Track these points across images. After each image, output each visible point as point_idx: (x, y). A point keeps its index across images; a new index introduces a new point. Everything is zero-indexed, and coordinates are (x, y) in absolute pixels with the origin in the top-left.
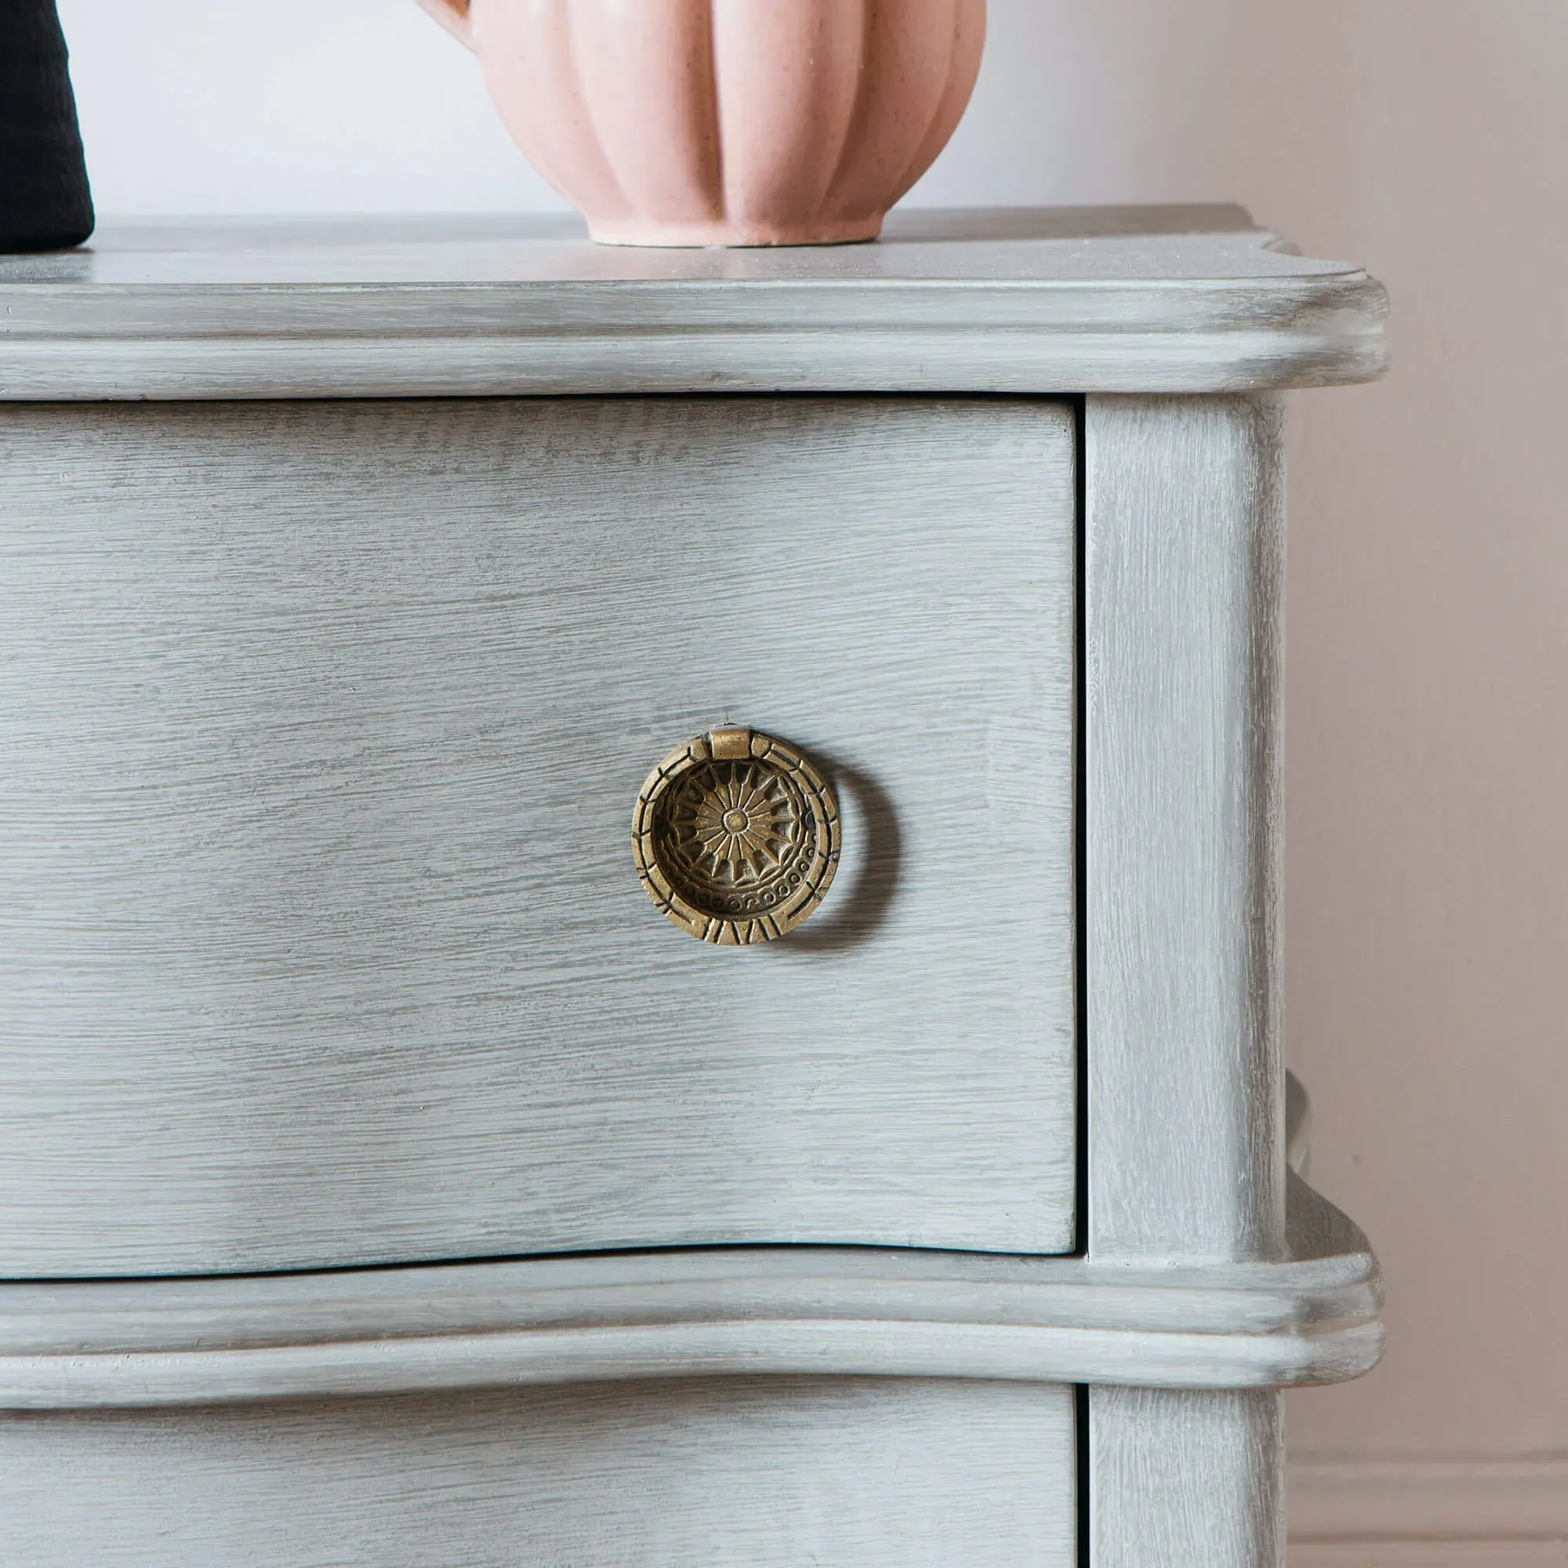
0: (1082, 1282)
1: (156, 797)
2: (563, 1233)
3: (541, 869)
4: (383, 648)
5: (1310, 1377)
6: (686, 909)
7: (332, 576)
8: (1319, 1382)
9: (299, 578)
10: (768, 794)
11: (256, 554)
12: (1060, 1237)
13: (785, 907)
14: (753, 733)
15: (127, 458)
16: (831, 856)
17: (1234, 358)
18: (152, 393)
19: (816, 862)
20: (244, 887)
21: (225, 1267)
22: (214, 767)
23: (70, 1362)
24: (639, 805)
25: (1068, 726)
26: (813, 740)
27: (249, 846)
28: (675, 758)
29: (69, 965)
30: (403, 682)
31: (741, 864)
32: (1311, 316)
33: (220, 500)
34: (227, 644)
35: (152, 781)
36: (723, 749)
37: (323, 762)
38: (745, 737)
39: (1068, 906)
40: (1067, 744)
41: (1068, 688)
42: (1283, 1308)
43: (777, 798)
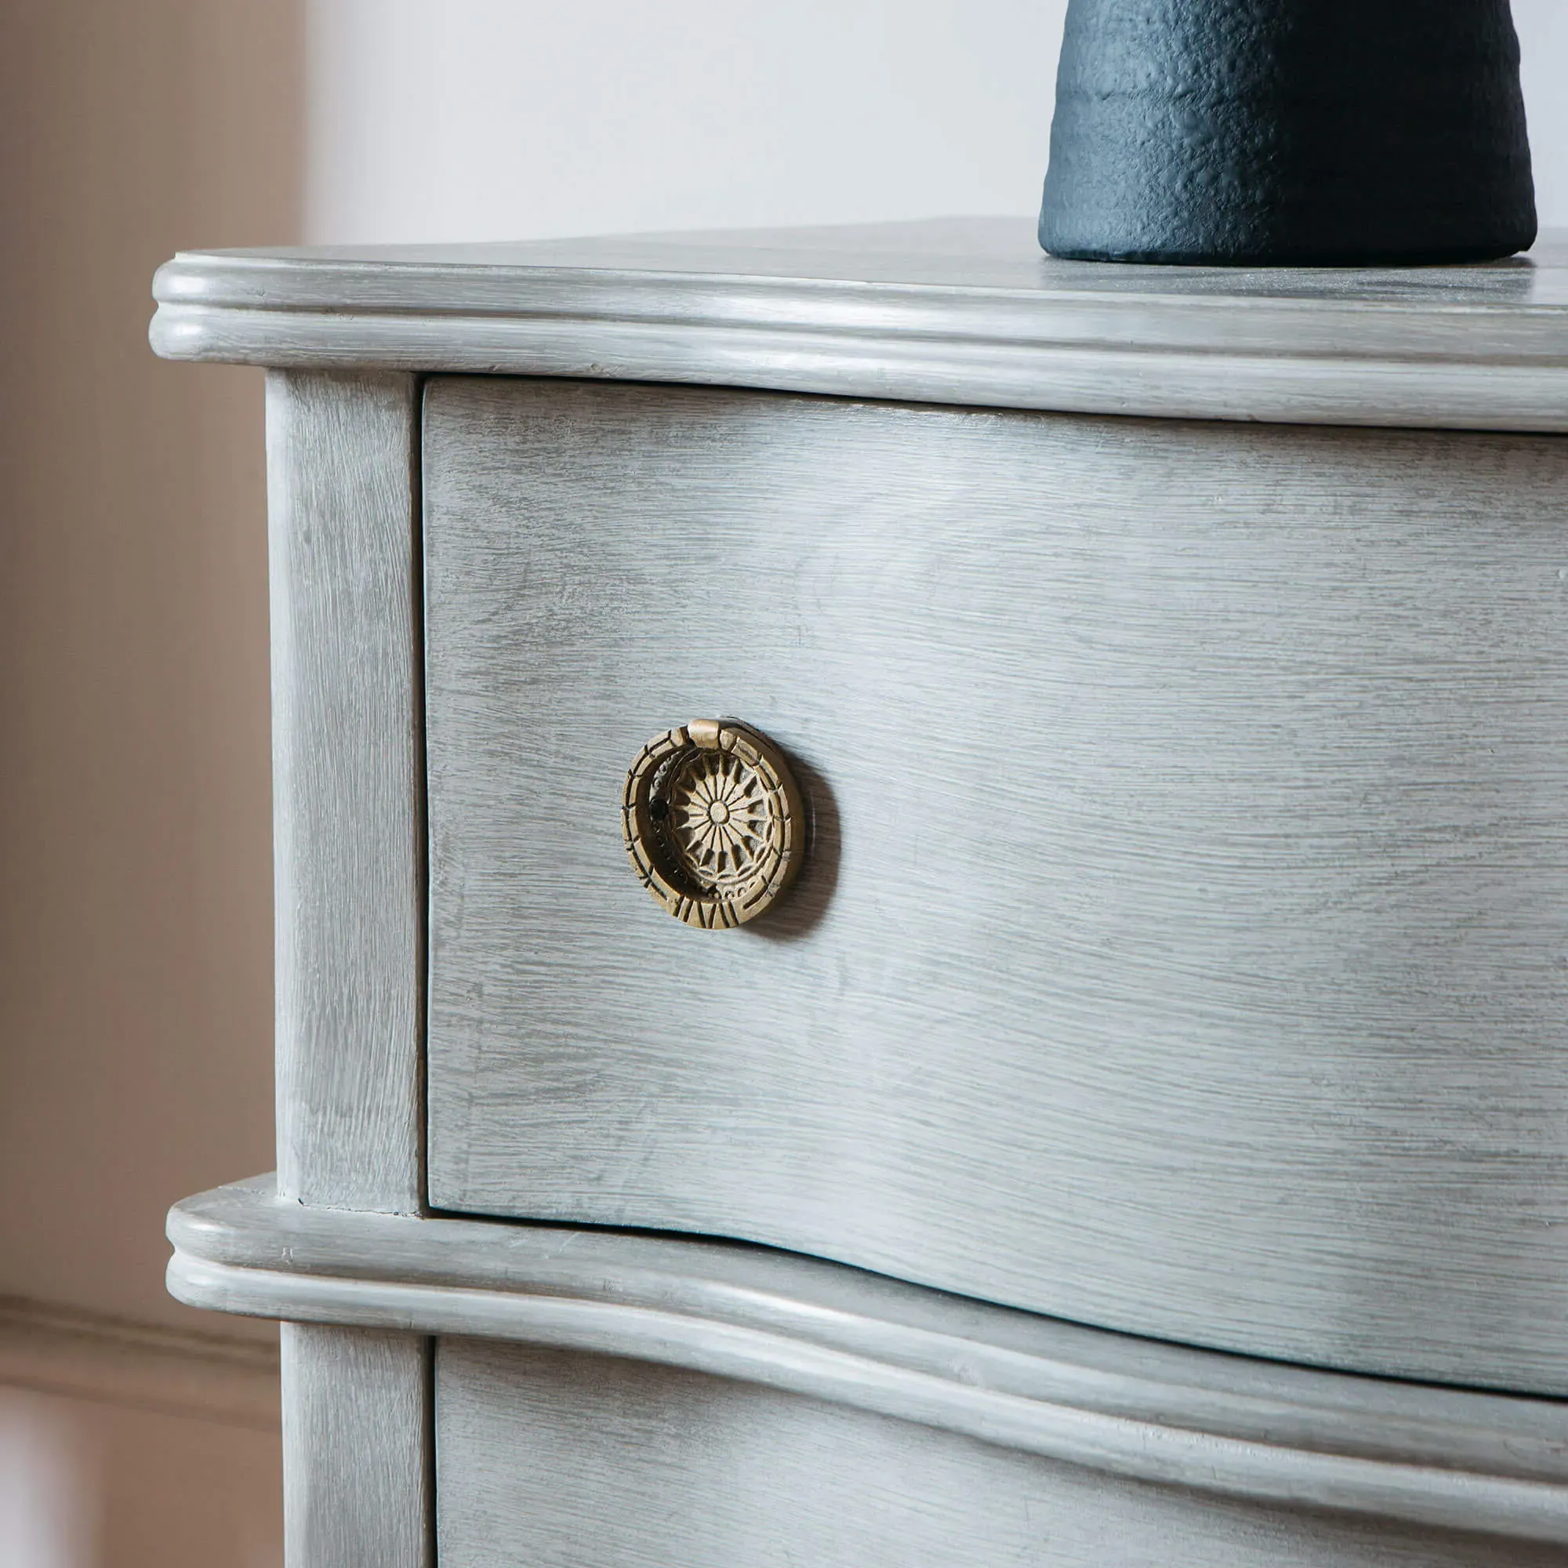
1: (1288, 846)
4: (1525, 709)
7: (1475, 625)
9: (1438, 624)
11: (1397, 596)
15: (1277, 483)
18: (1260, 413)
20: (1370, 954)
22: (1345, 820)
27: (1378, 911)
29: (1202, 1015)
30: (1545, 749)
33: (1365, 534)
34: (1364, 690)
35: (1288, 830)
37: (1456, 828)
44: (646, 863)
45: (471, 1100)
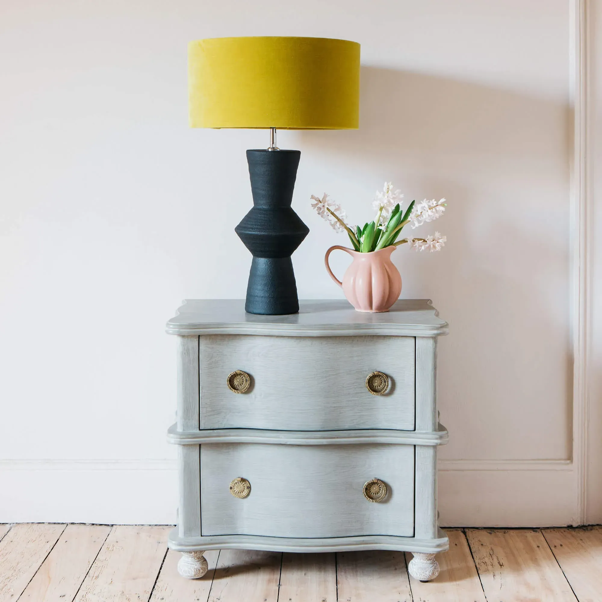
0: (415, 433)
1: (315, 378)
2: (357, 427)
3: (356, 387)
4: (339, 362)
5: (440, 444)
6: (372, 391)
7: (334, 354)
8: (442, 445)
9: (330, 355)
10: (381, 379)
11: (326, 352)
12: (413, 428)
13: (383, 391)
14: (379, 372)
15: (313, 342)
16: (388, 386)
17: (432, 333)
19: (386, 386)
20: (324, 388)
21: (321, 430)
22: (321, 375)
24: (366, 380)
25: (414, 372)
26: (386, 373)
27: (324, 384)
28: (371, 375)
29: (305, 396)
30: (341, 366)
31: (377, 386)
32: (442, 329)
33: (322, 346)
34: (323, 362)
35: (314, 376)
36: (376, 374)
37: (333, 375)
38: (378, 372)
39: (414, 392)
40: (414, 374)
41: (414, 368)
42: (438, 437)
43: (382, 379)
44: (230, 387)
45: (206, 416)
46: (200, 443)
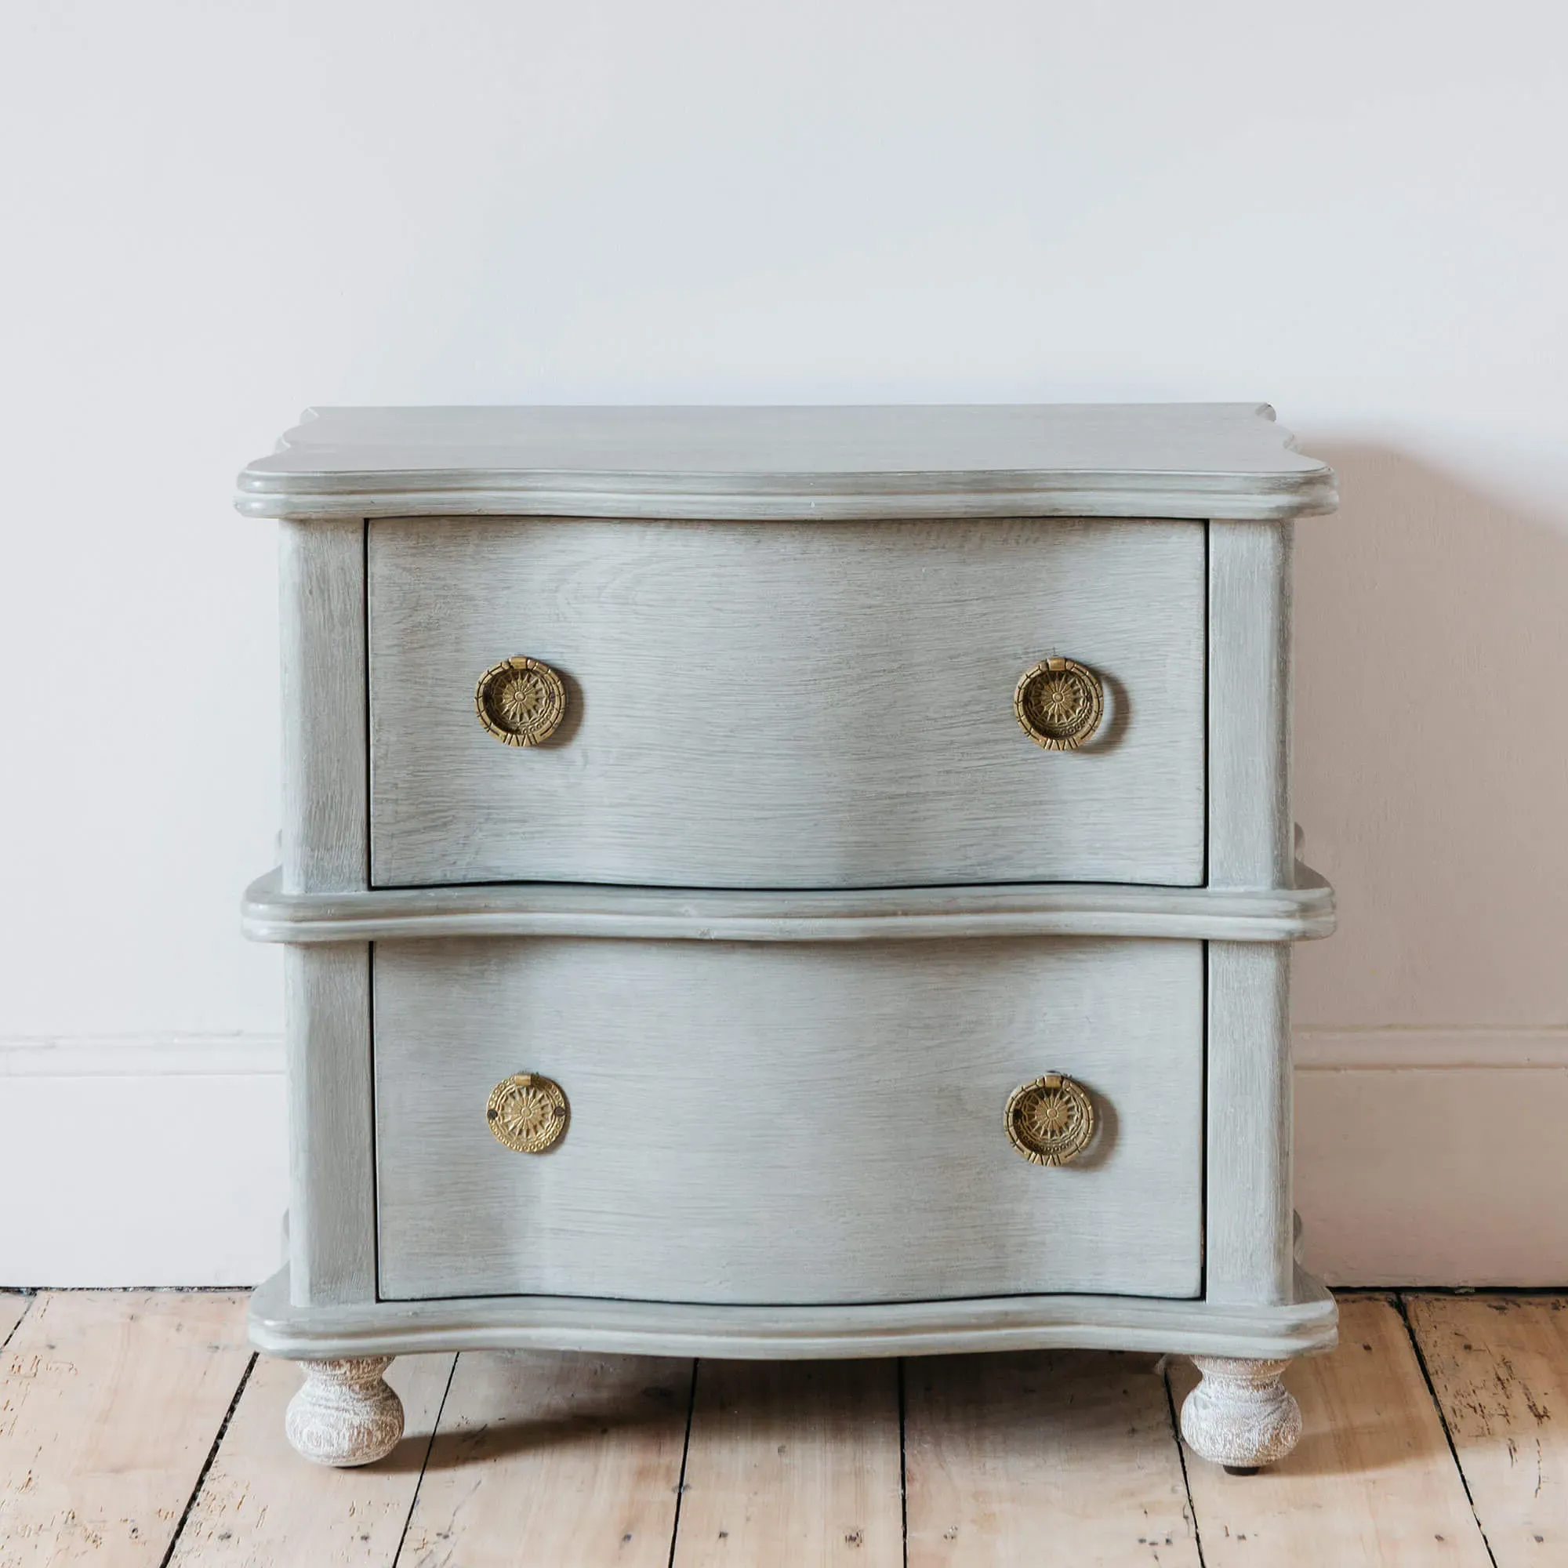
0: (1207, 896)
1: (815, 684)
2: (982, 874)
3: (975, 716)
4: (911, 622)
5: (1304, 936)
6: (1037, 735)
7: (891, 592)
8: (1308, 939)
9: (876, 592)
10: (1072, 685)
11: (859, 583)
12: (1198, 879)
13: (1080, 735)
14: (1066, 660)
15: (808, 542)
16: (1099, 713)
17: (1273, 505)
18: (825, 518)
19: (1093, 715)
20: (851, 723)
22: (840, 672)
23: (781, 922)
24: (1017, 690)
25: (1202, 658)
26: (1092, 662)
27: (854, 705)
28: (1034, 671)
29: (778, 755)
30: (918, 637)
31: (1060, 716)
32: (1305, 488)
33: (845, 560)
34: (847, 620)
35: (814, 678)
36: (1055, 666)
37: (884, 670)
38: (1063, 661)
39: (1201, 736)
40: (1201, 666)
41: (1202, 641)
42: (1295, 907)
43: (1075, 688)
44: (488, 720)
45: (393, 836)
46: (370, 936)
